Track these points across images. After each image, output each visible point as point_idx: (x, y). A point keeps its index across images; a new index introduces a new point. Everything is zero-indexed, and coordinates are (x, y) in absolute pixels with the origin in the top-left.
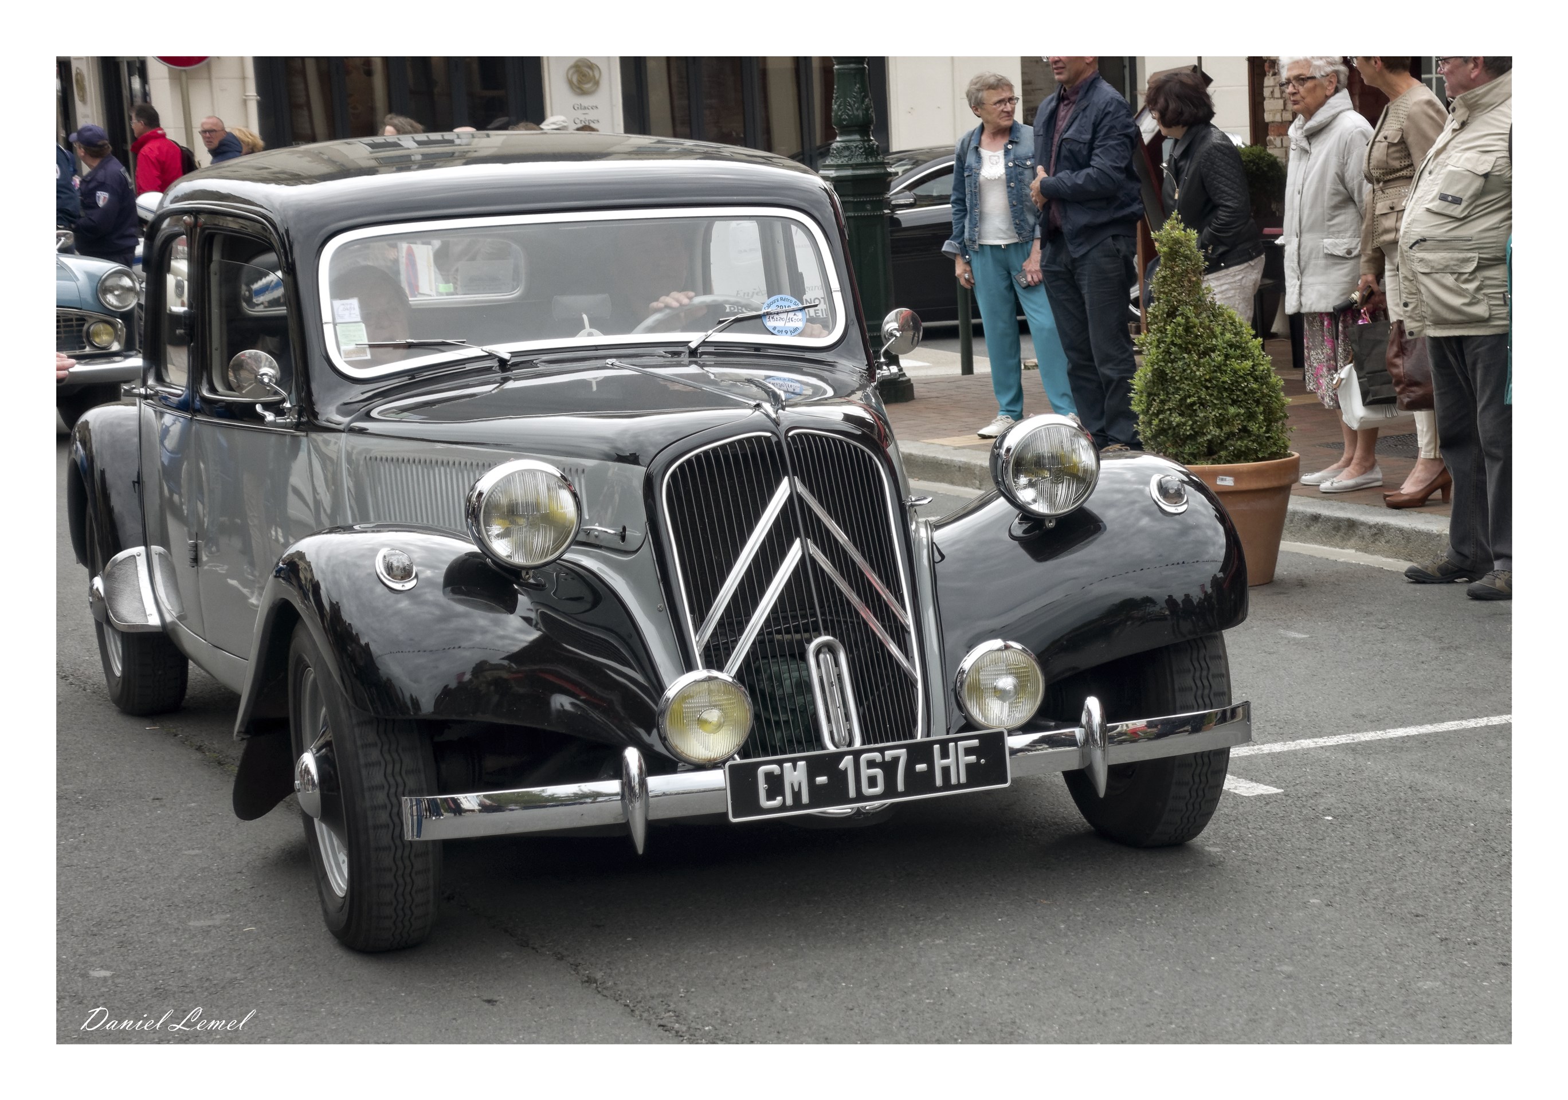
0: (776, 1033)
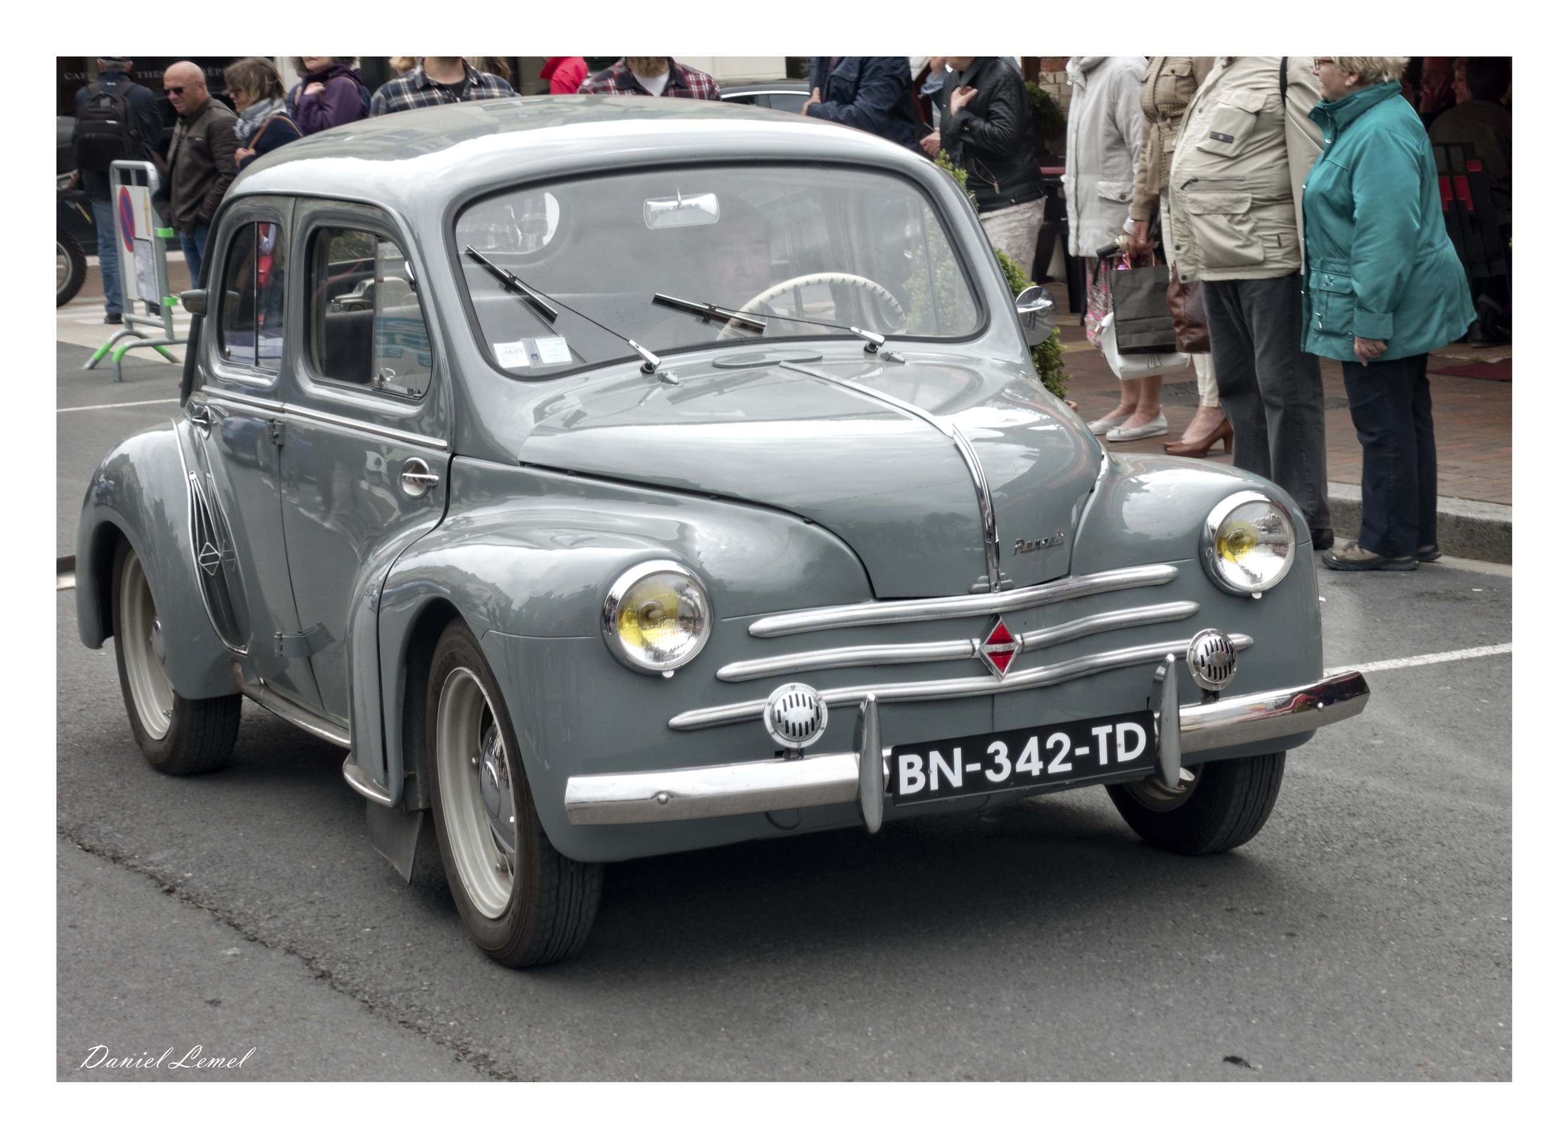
0: (526, 1027)
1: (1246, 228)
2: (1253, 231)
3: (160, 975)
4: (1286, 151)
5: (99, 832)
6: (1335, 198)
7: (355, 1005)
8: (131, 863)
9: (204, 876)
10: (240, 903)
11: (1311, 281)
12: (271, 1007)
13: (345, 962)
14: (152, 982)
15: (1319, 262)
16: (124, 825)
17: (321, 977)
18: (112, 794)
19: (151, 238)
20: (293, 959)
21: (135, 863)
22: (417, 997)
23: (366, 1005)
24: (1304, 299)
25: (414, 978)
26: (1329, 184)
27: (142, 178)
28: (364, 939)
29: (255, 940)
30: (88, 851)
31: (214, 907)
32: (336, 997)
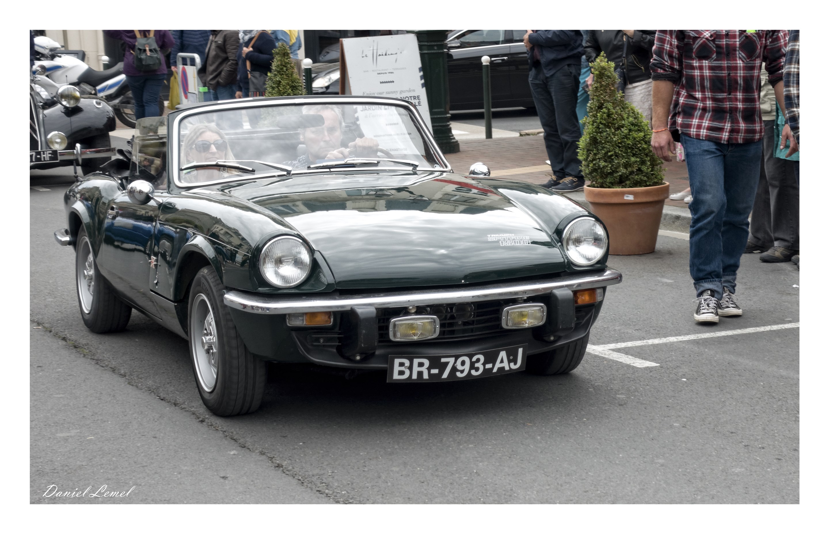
3: (198, 463)
5: (167, 390)
7: (294, 482)
8: (183, 406)
11: (779, 122)
12: (252, 481)
13: (289, 460)
14: (193, 466)
16: (180, 388)
17: (277, 467)
19: (197, 92)
20: (263, 457)
21: (185, 406)
22: (326, 478)
23: (300, 482)
24: (775, 131)
25: (324, 469)
27: (193, 62)
28: (299, 449)
29: (245, 447)
30: (162, 400)
31: (224, 430)
32: (285, 477)
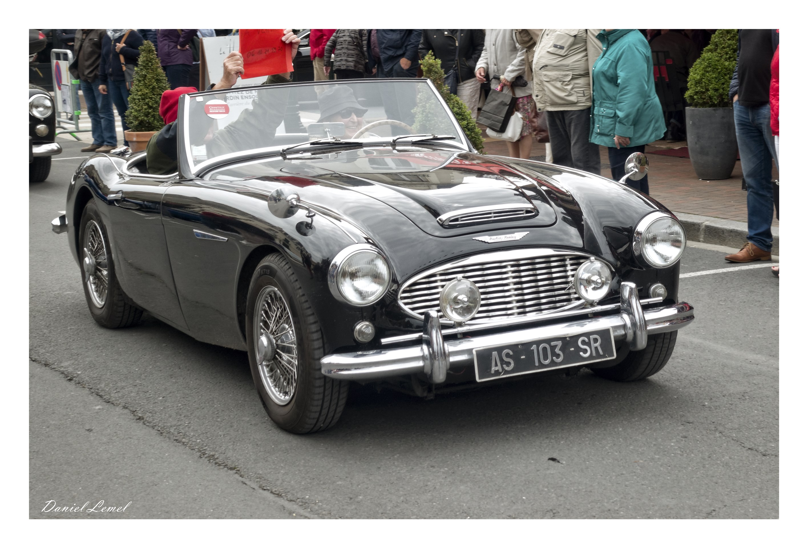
1: (569, 87)
2: (572, 89)
3: (65, 418)
4: (587, 53)
5: (39, 352)
6: (609, 74)
7: (154, 432)
8: (53, 367)
9: (86, 373)
10: (103, 385)
11: (595, 111)
12: (115, 433)
13: (150, 413)
14: (61, 420)
15: (599, 102)
16: (50, 350)
17: (139, 419)
18: (45, 335)
19: (69, 84)
20: (126, 411)
21: (55, 367)
22: (183, 429)
23: (159, 432)
24: (591, 119)
25: (182, 420)
26: (606, 68)
27: (65, 57)
28: (159, 402)
29: (109, 402)
30: (33, 361)
31: (90, 387)
32: (145, 428)
